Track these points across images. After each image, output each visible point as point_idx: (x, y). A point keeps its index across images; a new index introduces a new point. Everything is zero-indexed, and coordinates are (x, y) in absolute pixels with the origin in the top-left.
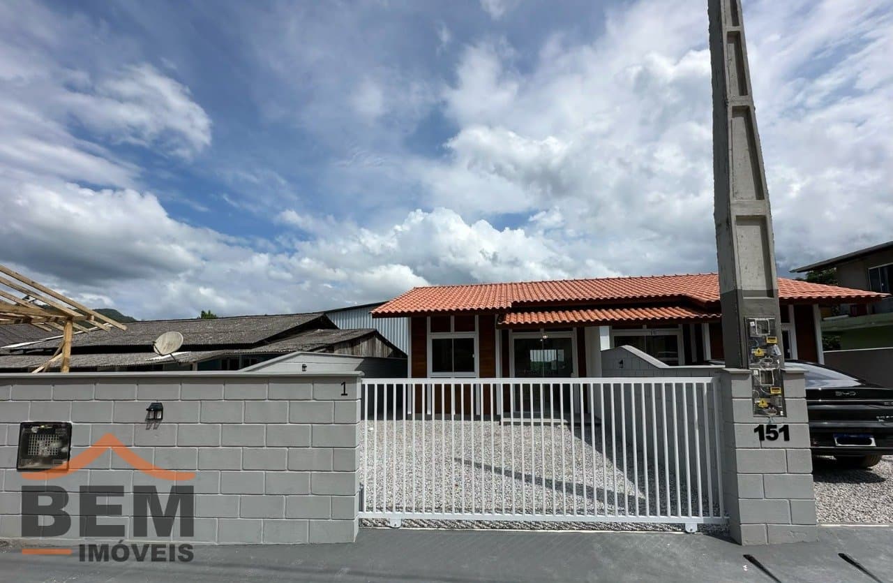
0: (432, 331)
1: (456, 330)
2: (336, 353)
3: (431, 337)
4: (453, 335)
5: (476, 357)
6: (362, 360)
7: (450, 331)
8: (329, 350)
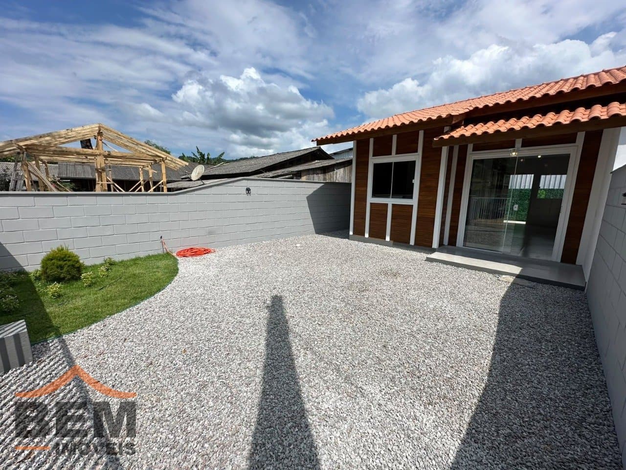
0: (373, 156)
1: (397, 153)
2: (304, 178)
3: (373, 160)
4: (394, 158)
5: (416, 182)
6: (323, 184)
7: (391, 154)
8: (296, 176)
